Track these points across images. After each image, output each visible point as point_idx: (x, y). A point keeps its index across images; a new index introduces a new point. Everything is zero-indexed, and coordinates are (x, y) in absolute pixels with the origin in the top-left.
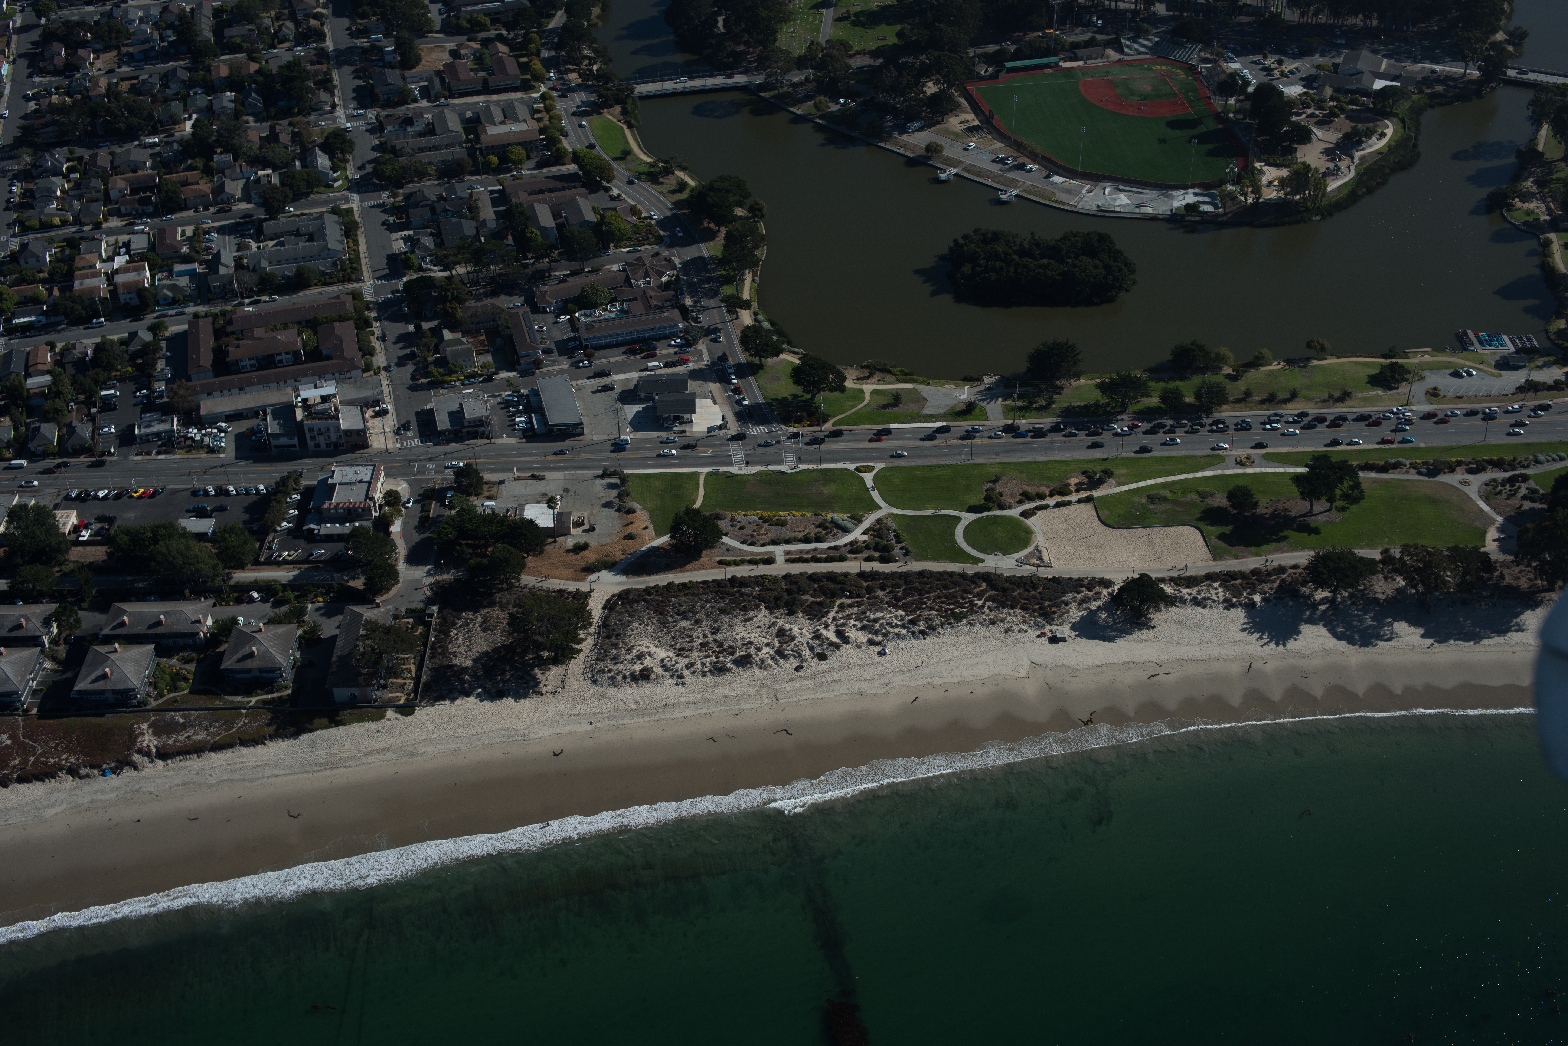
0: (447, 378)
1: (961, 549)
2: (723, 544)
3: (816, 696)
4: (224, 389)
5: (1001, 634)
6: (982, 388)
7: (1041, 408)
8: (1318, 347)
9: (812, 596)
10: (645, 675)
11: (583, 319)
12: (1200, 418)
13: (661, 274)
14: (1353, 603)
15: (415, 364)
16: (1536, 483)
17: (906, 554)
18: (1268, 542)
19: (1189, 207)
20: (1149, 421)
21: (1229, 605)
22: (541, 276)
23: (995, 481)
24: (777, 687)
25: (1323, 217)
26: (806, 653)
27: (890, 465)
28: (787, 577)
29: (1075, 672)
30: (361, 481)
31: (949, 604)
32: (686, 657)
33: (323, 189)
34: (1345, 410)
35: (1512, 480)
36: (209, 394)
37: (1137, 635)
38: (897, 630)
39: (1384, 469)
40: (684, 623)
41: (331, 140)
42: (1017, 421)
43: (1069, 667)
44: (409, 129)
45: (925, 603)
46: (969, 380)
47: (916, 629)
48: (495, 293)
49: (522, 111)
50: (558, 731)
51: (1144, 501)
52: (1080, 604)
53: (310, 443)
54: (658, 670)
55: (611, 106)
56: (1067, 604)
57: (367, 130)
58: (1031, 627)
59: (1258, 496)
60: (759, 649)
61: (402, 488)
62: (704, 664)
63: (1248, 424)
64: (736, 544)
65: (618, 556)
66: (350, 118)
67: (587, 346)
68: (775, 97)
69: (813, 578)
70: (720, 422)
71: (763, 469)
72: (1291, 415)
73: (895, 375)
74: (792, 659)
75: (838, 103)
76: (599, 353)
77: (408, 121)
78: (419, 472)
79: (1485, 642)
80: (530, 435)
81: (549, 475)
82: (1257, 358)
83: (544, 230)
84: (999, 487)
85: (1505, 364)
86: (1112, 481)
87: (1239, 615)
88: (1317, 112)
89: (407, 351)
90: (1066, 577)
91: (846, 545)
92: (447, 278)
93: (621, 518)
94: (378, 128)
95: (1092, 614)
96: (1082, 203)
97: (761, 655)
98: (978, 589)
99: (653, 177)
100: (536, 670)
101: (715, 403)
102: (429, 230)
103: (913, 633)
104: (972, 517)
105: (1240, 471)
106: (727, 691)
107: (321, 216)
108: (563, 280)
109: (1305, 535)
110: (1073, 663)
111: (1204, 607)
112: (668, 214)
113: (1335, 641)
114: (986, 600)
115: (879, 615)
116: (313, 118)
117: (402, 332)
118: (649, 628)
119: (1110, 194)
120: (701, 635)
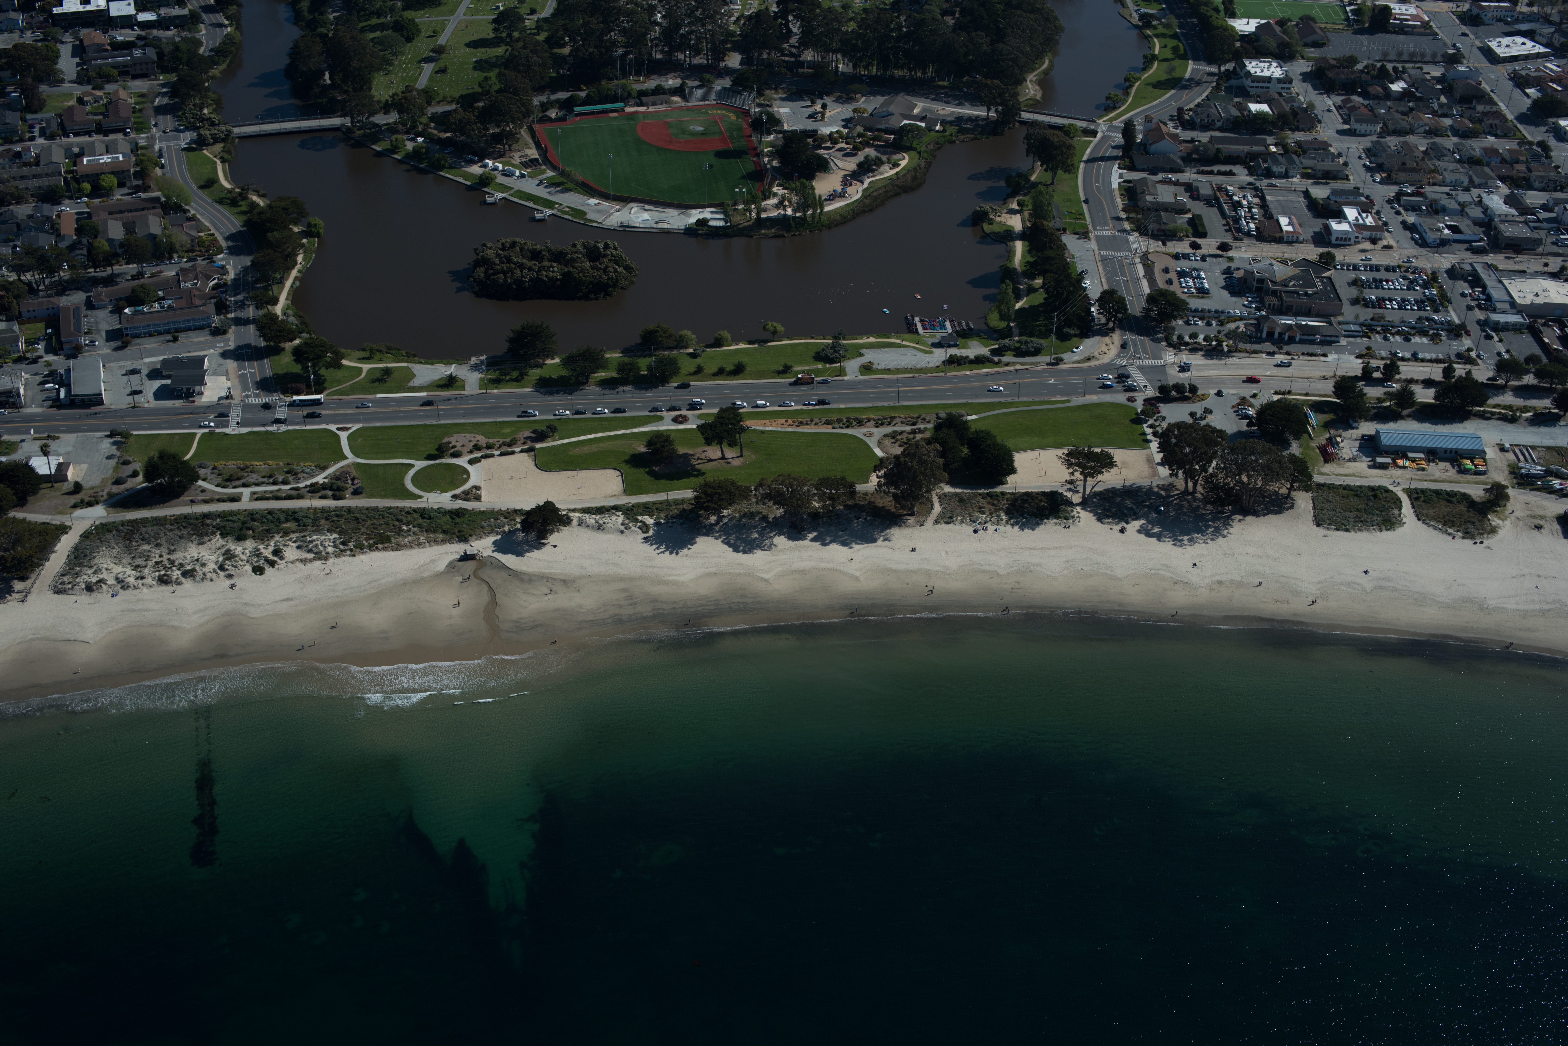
1: (405, 489)
2: (200, 486)
6: (468, 365)
7: (516, 381)
8: (774, 331)
9: (264, 525)
10: (99, 586)
11: (131, 314)
13: (210, 278)
17: (355, 494)
19: (700, 222)
21: (626, 528)
26: (245, 568)
27: (367, 425)
28: (246, 511)
31: (380, 529)
34: (783, 380)
35: (910, 432)
37: (539, 550)
38: (328, 550)
40: (146, 547)
42: (489, 390)
44: (17, 161)
45: (360, 529)
46: (458, 359)
47: (346, 548)
52: (495, 529)
54: (111, 581)
55: (210, 145)
56: (483, 528)
59: (677, 445)
60: (204, 565)
64: (211, 487)
65: (104, 497)
67: (127, 335)
68: (360, 136)
69: (269, 512)
70: (226, 394)
71: (255, 429)
73: (394, 356)
76: (136, 342)
80: (56, 405)
81: (63, 436)
82: (718, 339)
83: (110, 241)
84: (455, 441)
85: (939, 344)
86: (557, 436)
87: (637, 534)
88: (844, 147)
90: (494, 509)
91: (306, 487)
92: (16, 281)
93: (117, 468)
96: (608, 220)
97: (205, 570)
98: (410, 519)
99: (230, 201)
101: (228, 380)
102: (11, 243)
103: (343, 552)
104: (423, 464)
105: (674, 427)
111: (603, 530)
112: (236, 230)
114: (413, 527)
115: (315, 537)
118: (114, 551)
119: (635, 213)
120: (157, 556)
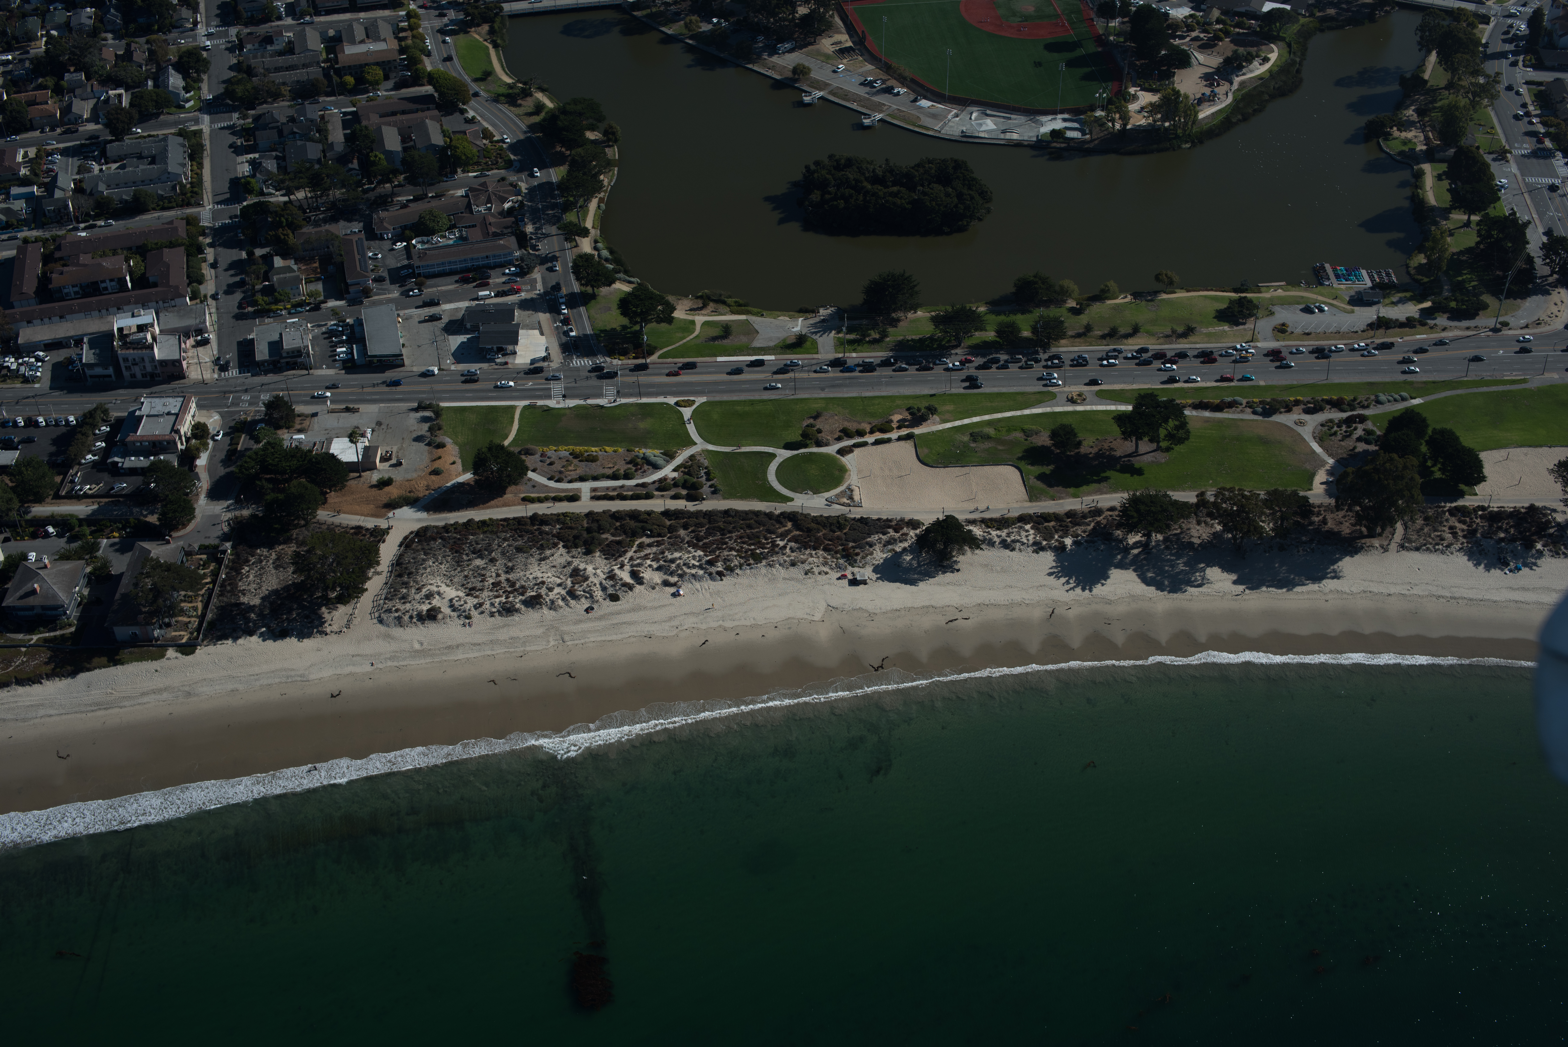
0: (274, 307)
1: (771, 488)
2: (530, 480)
3: (603, 638)
4: (45, 317)
5: (801, 576)
6: (817, 320)
7: (875, 341)
8: (1166, 280)
9: (613, 535)
10: (432, 615)
11: (419, 246)
12: (1037, 353)
13: (503, 200)
14: (1167, 548)
15: (243, 292)
16: (1374, 424)
17: (714, 493)
18: (1087, 482)
19: (1054, 133)
20: (983, 356)
21: (1038, 548)
22: (384, 202)
23: (816, 417)
24: (565, 628)
25: (1194, 145)
26: (598, 594)
27: (712, 399)
28: (590, 515)
29: (872, 616)
30: (169, 414)
31: (750, 545)
32: (476, 597)
33: (173, 109)
34: (1187, 346)
35: (1349, 421)
36: (29, 322)
37: (941, 578)
38: (693, 571)
39: (1218, 408)
40: (479, 562)
41: (185, 59)
42: (847, 355)
43: (866, 611)
44: (269, 48)
45: (726, 543)
46: (804, 311)
47: (713, 570)
48: (334, 219)
49: (385, 30)
50: (338, 672)
51: (966, 438)
52: (885, 546)
53: (126, 374)
54: (446, 610)
55: (478, 25)
56: (871, 545)
57: (227, 49)
58: (832, 569)
59: (1081, 436)
60: (551, 589)
61: (213, 421)
62: (492, 605)
63: (1085, 359)
64: (543, 480)
65: (421, 492)
66: (209, 36)
67: (419, 275)
68: (647, 16)
69: (616, 516)
70: (543, 354)
71: (581, 402)
72: (1131, 351)
73: (729, 306)
74: (583, 600)
75: (711, 22)
76: (430, 282)
77: (268, 40)
78: (233, 404)
79: (1298, 589)
80: (350, 366)
81: (363, 408)
82: (1103, 291)
83: (389, 154)
84: (819, 424)
85: (1359, 300)
86: (936, 418)
87: (1048, 559)
88: (1202, 35)
89: (237, 279)
90: (875, 517)
91: (654, 482)
92: (285, 203)
93: (430, 453)
94: (237, 47)
95: (897, 555)
96: (946, 128)
97: (552, 595)
98: (783, 529)
99: (511, 98)
100: (324, 609)
101: (542, 334)
102: (274, 153)
103: (710, 574)
104: (788, 454)
105: (1070, 408)
106: (514, 632)
107: (165, 138)
108: (404, 206)
109: (1128, 475)
110: (870, 607)
111: (1013, 550)
112: (522, 137)
113: (1143, 586)
114: (789, 541)
115: (677, 555)
116: (174, 35)
117: (235, 258)
118: (443, 566)
119: (976, 119)
120: (494, 574)
